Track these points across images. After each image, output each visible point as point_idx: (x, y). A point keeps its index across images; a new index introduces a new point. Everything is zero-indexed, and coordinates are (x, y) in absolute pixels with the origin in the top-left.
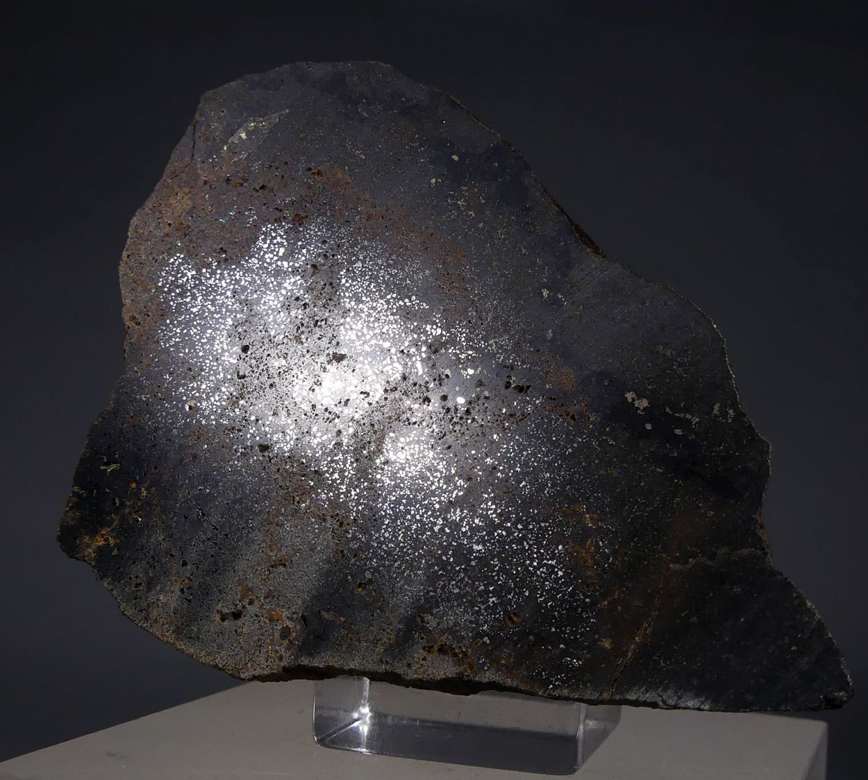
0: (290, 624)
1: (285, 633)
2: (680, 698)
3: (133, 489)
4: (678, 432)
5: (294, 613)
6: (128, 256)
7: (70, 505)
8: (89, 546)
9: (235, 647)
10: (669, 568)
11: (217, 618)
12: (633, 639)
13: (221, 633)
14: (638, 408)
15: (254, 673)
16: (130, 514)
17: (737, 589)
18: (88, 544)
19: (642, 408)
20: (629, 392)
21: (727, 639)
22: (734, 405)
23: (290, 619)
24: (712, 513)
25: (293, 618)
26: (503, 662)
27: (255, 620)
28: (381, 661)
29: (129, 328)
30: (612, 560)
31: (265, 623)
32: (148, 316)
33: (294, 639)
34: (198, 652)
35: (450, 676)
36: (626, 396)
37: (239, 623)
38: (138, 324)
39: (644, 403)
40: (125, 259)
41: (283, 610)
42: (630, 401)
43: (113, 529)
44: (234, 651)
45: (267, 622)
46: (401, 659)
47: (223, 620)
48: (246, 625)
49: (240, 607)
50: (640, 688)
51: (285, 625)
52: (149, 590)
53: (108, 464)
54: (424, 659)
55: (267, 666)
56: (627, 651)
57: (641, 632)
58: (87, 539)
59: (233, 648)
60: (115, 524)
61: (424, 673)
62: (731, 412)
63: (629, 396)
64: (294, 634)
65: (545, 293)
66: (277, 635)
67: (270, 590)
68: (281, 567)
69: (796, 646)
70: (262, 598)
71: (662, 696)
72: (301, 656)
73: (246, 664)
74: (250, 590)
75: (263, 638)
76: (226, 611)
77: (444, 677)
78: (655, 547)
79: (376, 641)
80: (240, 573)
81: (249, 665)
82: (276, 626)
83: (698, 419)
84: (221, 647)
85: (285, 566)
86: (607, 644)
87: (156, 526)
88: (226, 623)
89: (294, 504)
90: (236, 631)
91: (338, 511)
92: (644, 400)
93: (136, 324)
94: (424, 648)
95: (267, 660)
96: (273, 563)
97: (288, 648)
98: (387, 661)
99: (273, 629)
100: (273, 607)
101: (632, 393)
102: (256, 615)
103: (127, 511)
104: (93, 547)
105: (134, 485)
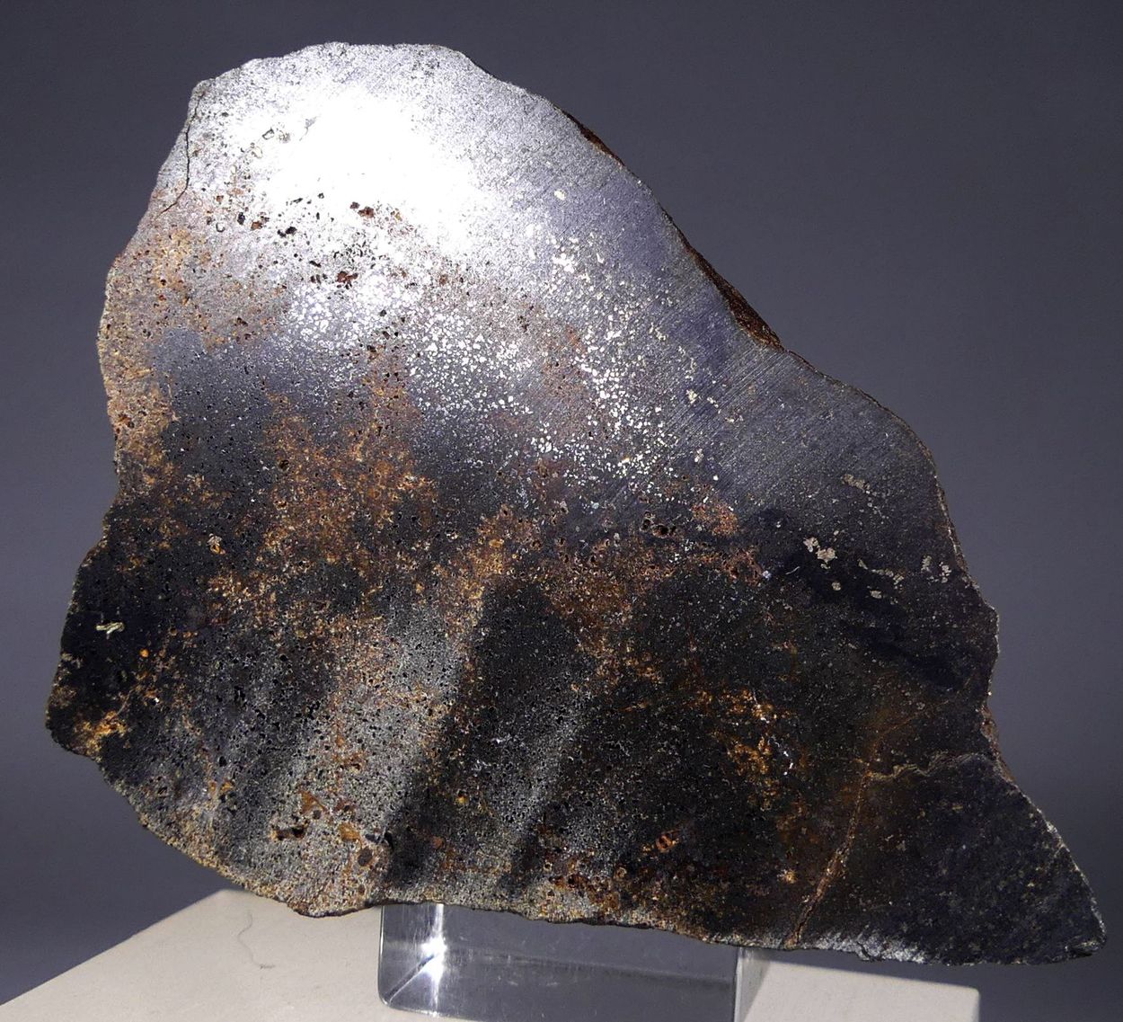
0: (370, 845)
1: (365, 857)
2: (885, 947)
3: (145, 658)
4: (876, 594)
5: (376, 830)
6: (109, 326)
7: (60, 679)
8: (90, 736)
9: (299, 875)
10: (867, 779)
11: (273, 835)
12: (824, 870)
13: (280, 855)
14: (822, 561)
15: (327, 909)
16: (143, 692)
17: (957, 808)
18: (89, 733)
19: (826, 561)
20: (809, 538)
21: (944, 871)
22: (950, 559)
23: (370, 838)
24: (924, 705)
25: (374, 836)
26: (655, 898)
27: (323, 839)
28: (495, 895)
29: (118, 430)
30: (793, 766)
31: (337, 843)
32: (145, 414)
33: (377, 866)
34: (250, 880)
35: (586, 916)
36: (806, 543)
37: (303, 842)
38: (131, 425)
39: (831, 554)
40: (104, 329)
41: (360, 826)
42: (811, 551)
43: (121, 714)
44: (298, 879)
45: (340, 841)
46: (521, 894)
47: (281, 838)
48: (312, 846)
49: (301, 821)
50: (834, 934)
51: (363, 847)
52: (178, 797)
53: (106, 623)
54: (551, 894)
55: (344, 901)
56: (816, 886)
57: (833, 861)
58: (87, 726)
59: (296, 876)
60: (123, 707)
61: (552, 911)
62: (946, 569)
63: (810, 544)
64: (377, 859)
65: (692, 396)
66: (354, 859)
67: (340, 799)
68: (353, 768)
69: (1034, 882)
70: (331, 810)
71: (862, 946)
72: (388, 888)
73: (315, 897)
74: (313, 799)
75: (336, 863)
76: (283, 826)
77: (578, 917)
78: (849, 749)
79: (486, 870)
80: (299, 776)
81: (320, 899)
82: (352, 847)
83: (901, 578)
84: (280, 875)
85: (358, 767)
86: (789, 877)
87: (180, 710)
88: (284, 842)
89: (365, 683)
90: (299, 853)
91: (425, 695)
92: (830, 550)
93: (129, 426)
94: (550, 879)
95: (344, 892)
96: (342, 764)
97: (369, 877)
98: (502, 896)
99: (349, 851)
100: (347, 822)
101: (813, 539)
102: (325, 833)
103: (139, 688)
104: (97, 736)
105: (145, 654)
